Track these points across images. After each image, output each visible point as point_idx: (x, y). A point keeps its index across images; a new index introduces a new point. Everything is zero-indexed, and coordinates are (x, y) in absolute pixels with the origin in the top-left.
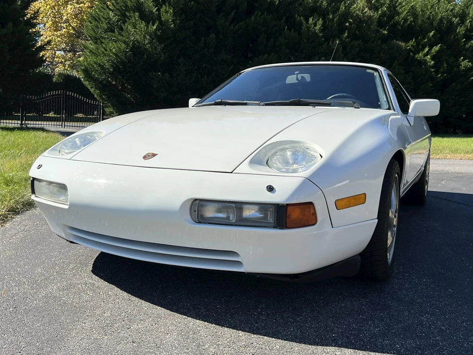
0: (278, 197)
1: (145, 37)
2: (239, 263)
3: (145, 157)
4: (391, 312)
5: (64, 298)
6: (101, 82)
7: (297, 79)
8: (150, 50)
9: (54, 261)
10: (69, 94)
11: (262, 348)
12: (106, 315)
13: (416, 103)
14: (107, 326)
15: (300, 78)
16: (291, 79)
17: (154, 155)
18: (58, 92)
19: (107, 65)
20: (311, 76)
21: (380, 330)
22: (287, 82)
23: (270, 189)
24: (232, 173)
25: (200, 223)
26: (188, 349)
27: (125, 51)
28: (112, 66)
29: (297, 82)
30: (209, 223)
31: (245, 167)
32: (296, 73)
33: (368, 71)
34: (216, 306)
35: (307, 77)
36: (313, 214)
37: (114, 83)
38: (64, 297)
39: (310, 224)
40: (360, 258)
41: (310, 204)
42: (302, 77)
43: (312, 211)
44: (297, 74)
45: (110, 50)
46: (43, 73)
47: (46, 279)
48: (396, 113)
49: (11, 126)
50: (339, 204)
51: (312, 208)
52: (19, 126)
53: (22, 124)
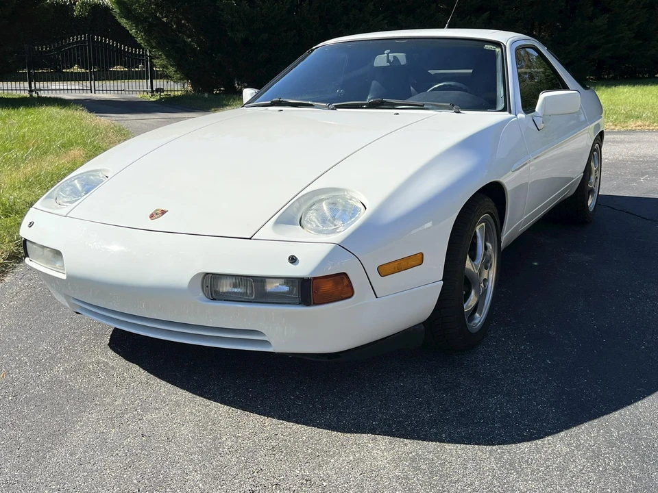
0: (302, 270)
2: (266, 343)
3: (152, 216)
4: (457, 392)
5: (71, 383)
6: (144, 20)
7: (388, 61)
9: (63, 332)
10: (98, 39)
11: (285, 440)
12: (117, 403)
13: (545, 98)
14: (116, 417)
15: (391, 59)
16: (381, 60)
17: (163, 212)
18: (81, 38)
20: (407, 57)
21: (431, 416)
22: (375, 65)
23: (293, 260)
24: (250, 239)
25: (214, 299)
26: (202, 443)
29: (388, 64)
30: (225, 300)
31: (267, 232)
32: (386, 52)
33: (488, 47)
34: (248, 389)
35: (402, 57)
36: (347, 286)
37: (165, 20)
38: (71, 381)
39: (344, 296)
40: (423, 327)
41: (344, 275)
42: (395, 57)
43: (346, 282)
44: (388, 54)
46: (57, 3)
47: (51, 358)
48: (512, 116)
49: (16, 94)
50: (383, 271)
51: (345, 280)
52: (26, 94)
53: (31, 91)
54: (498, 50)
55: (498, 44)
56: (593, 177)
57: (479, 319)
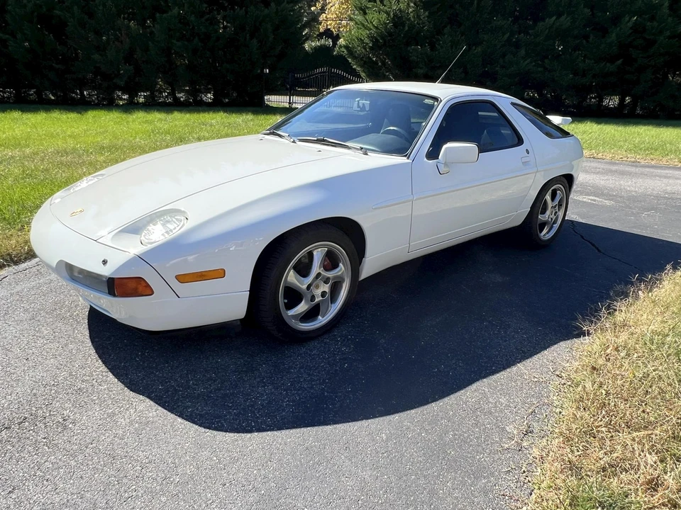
1: (408, 4)
6: (362, 59)
8: (412, 20)
10: (334, 71)
13: (448, 148)
15: (361, 105)
18: (324, 70)
19: (367, 40)
20: (370, 104)
23: (104, 262)
24: (96, 241)
25: (73, 279)
27: (385, 23)
28: (372, 41)
29: (359, 109)
31: (109, 238)
32: (357, 100)
33: (427, 101)
35: (367, 104)
36: (145, 286)
37: (374, 59)
39: (144, 294)
41: (141, 279)
42: (363, 104)
43: (143, 284)
45: (371, 22)
46: (324, 45)
48: (409, 161)
49: (282, 105)
50: (182, 279)
51: (142, 282)
52: (287, 105)
53: (290, 103)
54: (436, 103)
55: (435, 99)
56: (548, 212)
57: (322, 320)
